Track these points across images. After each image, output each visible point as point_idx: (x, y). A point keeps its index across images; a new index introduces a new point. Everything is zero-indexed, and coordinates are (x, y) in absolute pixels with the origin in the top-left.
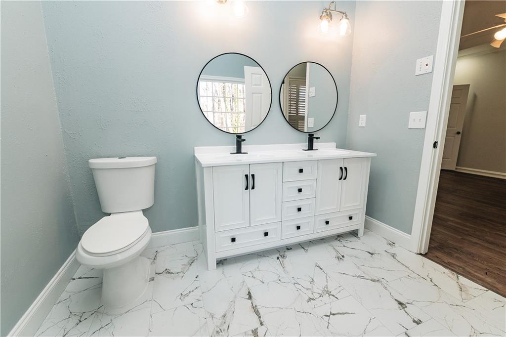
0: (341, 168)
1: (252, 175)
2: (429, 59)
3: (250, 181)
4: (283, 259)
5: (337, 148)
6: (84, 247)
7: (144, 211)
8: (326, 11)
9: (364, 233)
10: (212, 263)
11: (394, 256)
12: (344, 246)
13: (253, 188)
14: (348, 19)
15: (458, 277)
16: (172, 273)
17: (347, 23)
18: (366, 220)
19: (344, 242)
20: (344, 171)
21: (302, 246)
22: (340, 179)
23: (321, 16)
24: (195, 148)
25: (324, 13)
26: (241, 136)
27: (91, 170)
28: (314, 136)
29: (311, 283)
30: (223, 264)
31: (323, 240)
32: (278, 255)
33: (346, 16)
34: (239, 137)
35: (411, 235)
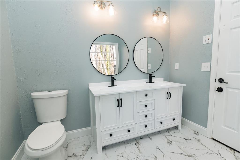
0: (167, 93)
1: (120, 99)
2: (210, 36)
3: (120, 103)
4: (138, 145)
5: (164, 80)
6: (29, 146)
7: (61, 120)
8: (156, 12)
9: (181, 127)
10: (100, 148)
11: (199, 140)
12: (171, 135)
13: (121, 106)
14: (167, 15)
15: (234, 152)
16: (77, 156)
17: (167, 18)
18: (182, 120)
19: (171, 133)
20: (169, 94)
21: (148, 136)
22: (167, 99)
23: (153, 14)
24: (89, 84)
25: (155, 13)
26: (113, 77)
27: (32, 99)
28: (152, 75)
29: (155, 159)
30: (105, 149)
31: (159, 132)
32: (135, 142)
33: (166, 14)
34: (112, 78)
35: (207, 128)
